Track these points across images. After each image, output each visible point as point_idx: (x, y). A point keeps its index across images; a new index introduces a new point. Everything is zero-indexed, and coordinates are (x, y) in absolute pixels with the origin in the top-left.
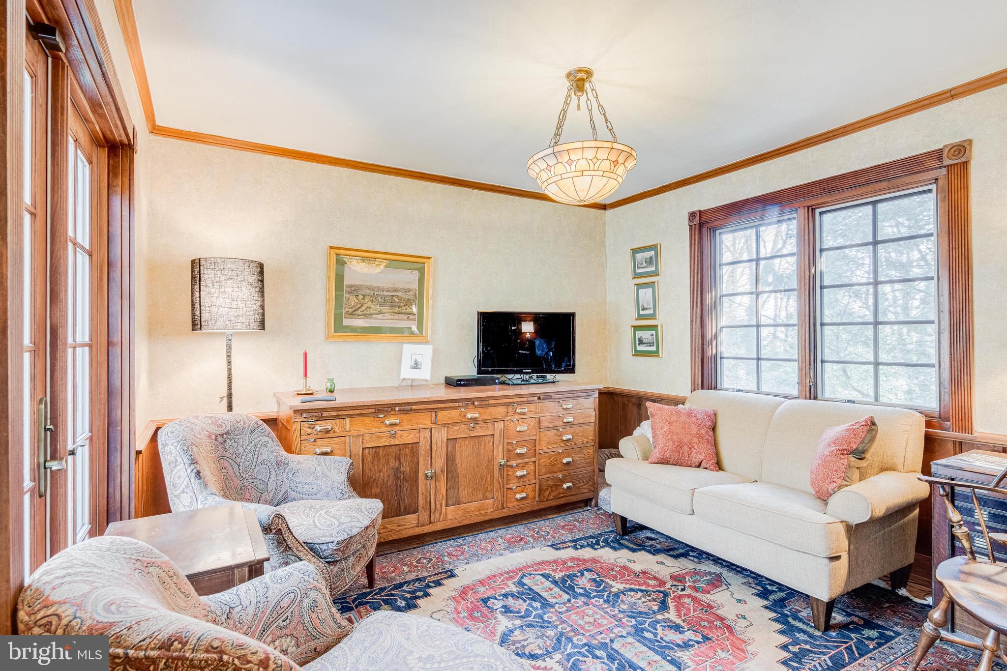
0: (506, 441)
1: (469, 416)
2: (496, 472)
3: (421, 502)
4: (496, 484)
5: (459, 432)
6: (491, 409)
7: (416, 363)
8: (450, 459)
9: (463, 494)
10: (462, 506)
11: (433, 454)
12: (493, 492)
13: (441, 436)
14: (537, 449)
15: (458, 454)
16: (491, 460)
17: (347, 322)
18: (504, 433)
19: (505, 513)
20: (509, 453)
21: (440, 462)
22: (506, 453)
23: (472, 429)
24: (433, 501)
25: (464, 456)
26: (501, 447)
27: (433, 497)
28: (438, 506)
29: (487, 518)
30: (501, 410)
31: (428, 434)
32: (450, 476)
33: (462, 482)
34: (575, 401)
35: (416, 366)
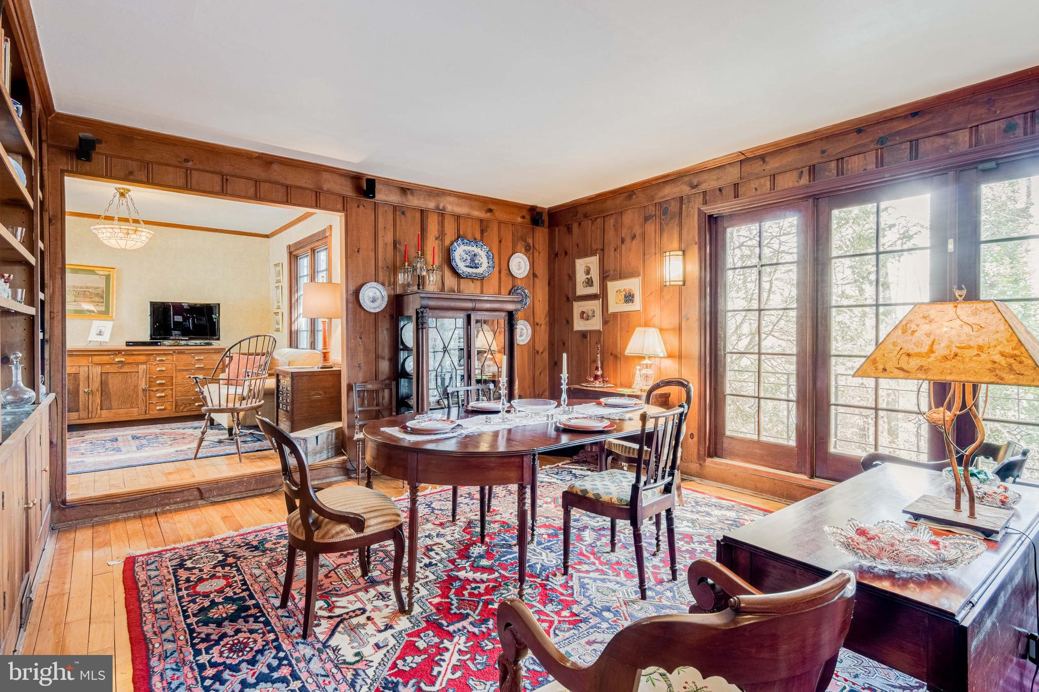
0: (148, 376)
1: (117, 360)
2: (140, 393)
3: (81, 406)
4: (140, 399)
5: (109, 369)
6: (134, 357)
7: (100, 332)
8: (104, 384)
9: (114, 404)
10: (113, 411)
11: (90, 380)
12: (137, 404)
13: (98, 370)
14: (174, 381)
15: (110, 382)
16: (136, 386)
18: (146, 372)
19: (147, 417)
20: (151, 382)
21: (96, 385)
22: (148, 383)
23: (121, 367)
24: (90, 406)
25: (114, 383)
26: (144, 379)
27: (90, 404)
28: (95, 410)
29: (133, 419)
30: (143, 358)
31: (86, 369)
32: (103, 394)
33: (114, 398)
34: (206, 355)
35: (100, 334)
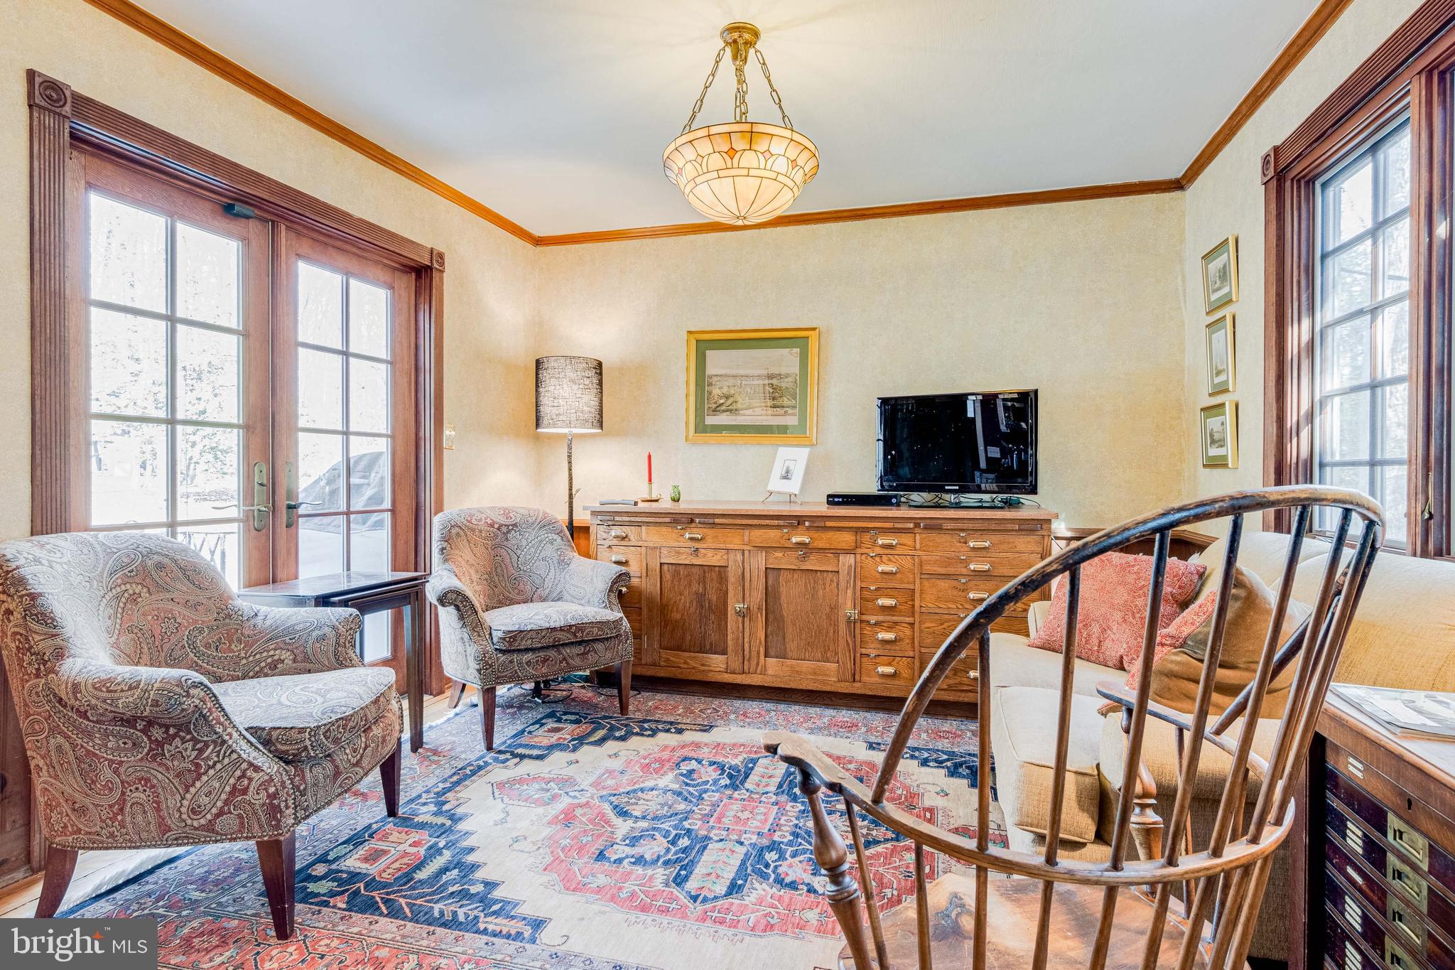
0: (859, 584)
1: (794, 540)
2: (842, 627)
3: (730, 643)
4: (842, 643)
5: (781, 560)
6: (830, 534)
7: (787, 472)
8: (771, 595)
9: (792, 646)
10: (789, 662)
11: (747, 584)
12: (837, 653)
13: (759, 562)
14: (917, 604)
15: (783, 589)
16: (834, 608)
17: (710, 420)
18: (856, 573)
19: (857, 688)
20: (865, 600)
21: (756, 597)
22: (858, 601)
23: (804, 558)
24: (746, 646)
25: (792, 595)
26: (850, 592)
27: (746, 640)
28: (754, 654)
29: (828, 688)
30: (847, 539)
31: (739, 557)
32: (771, 617)
33: (790, 631)
34: (996, 538)
35: (786, 476)
